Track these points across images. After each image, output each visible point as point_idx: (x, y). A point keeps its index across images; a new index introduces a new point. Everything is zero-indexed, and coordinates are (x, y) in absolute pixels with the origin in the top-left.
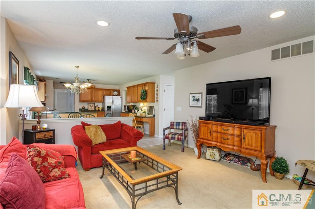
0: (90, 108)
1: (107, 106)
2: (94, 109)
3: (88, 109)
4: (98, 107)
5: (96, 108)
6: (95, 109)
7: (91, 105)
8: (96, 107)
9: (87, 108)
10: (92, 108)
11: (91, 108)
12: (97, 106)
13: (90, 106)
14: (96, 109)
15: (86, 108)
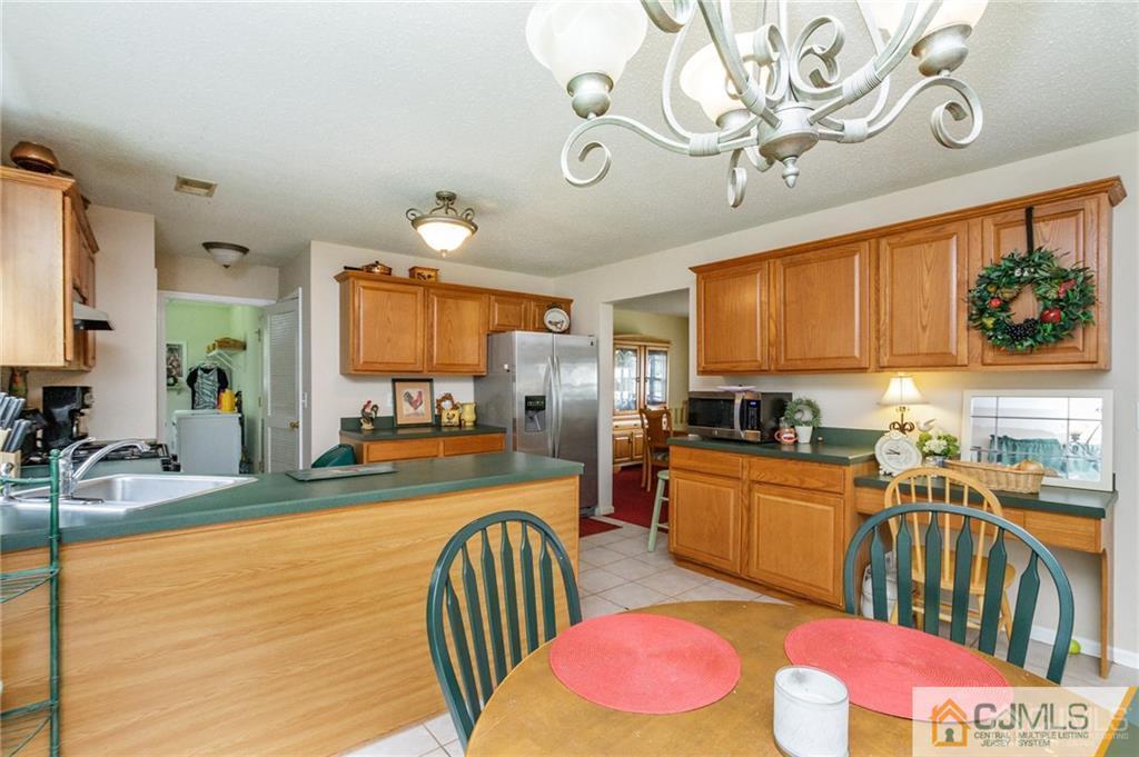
0: (407, 414)
1: (528, 399)
2: (429, 419)
3: (393, 419)
4: (455, 407)
5: (440, 409)
6: (438, 418)
7: (414, 390)
8: (439, 402)
9: (391, 414)
10: (421, 409)
11: (411, 410)
12: (448, 397)
13: (409, 396)
14: (445, 420)
15: (385, 410)
